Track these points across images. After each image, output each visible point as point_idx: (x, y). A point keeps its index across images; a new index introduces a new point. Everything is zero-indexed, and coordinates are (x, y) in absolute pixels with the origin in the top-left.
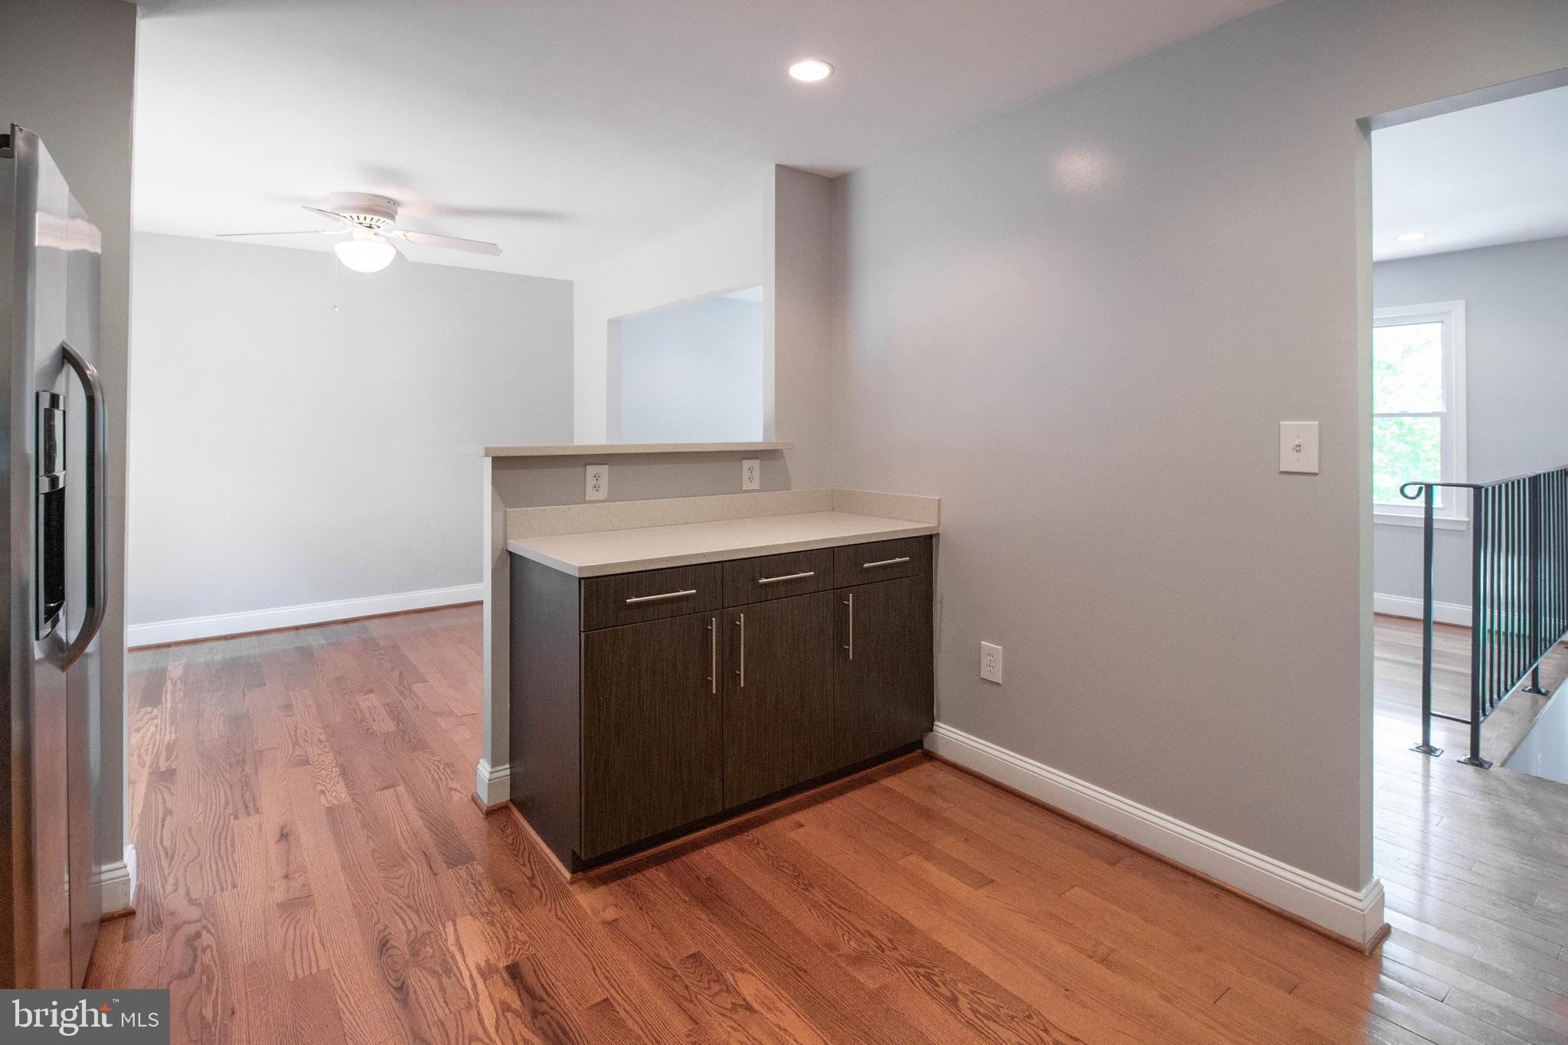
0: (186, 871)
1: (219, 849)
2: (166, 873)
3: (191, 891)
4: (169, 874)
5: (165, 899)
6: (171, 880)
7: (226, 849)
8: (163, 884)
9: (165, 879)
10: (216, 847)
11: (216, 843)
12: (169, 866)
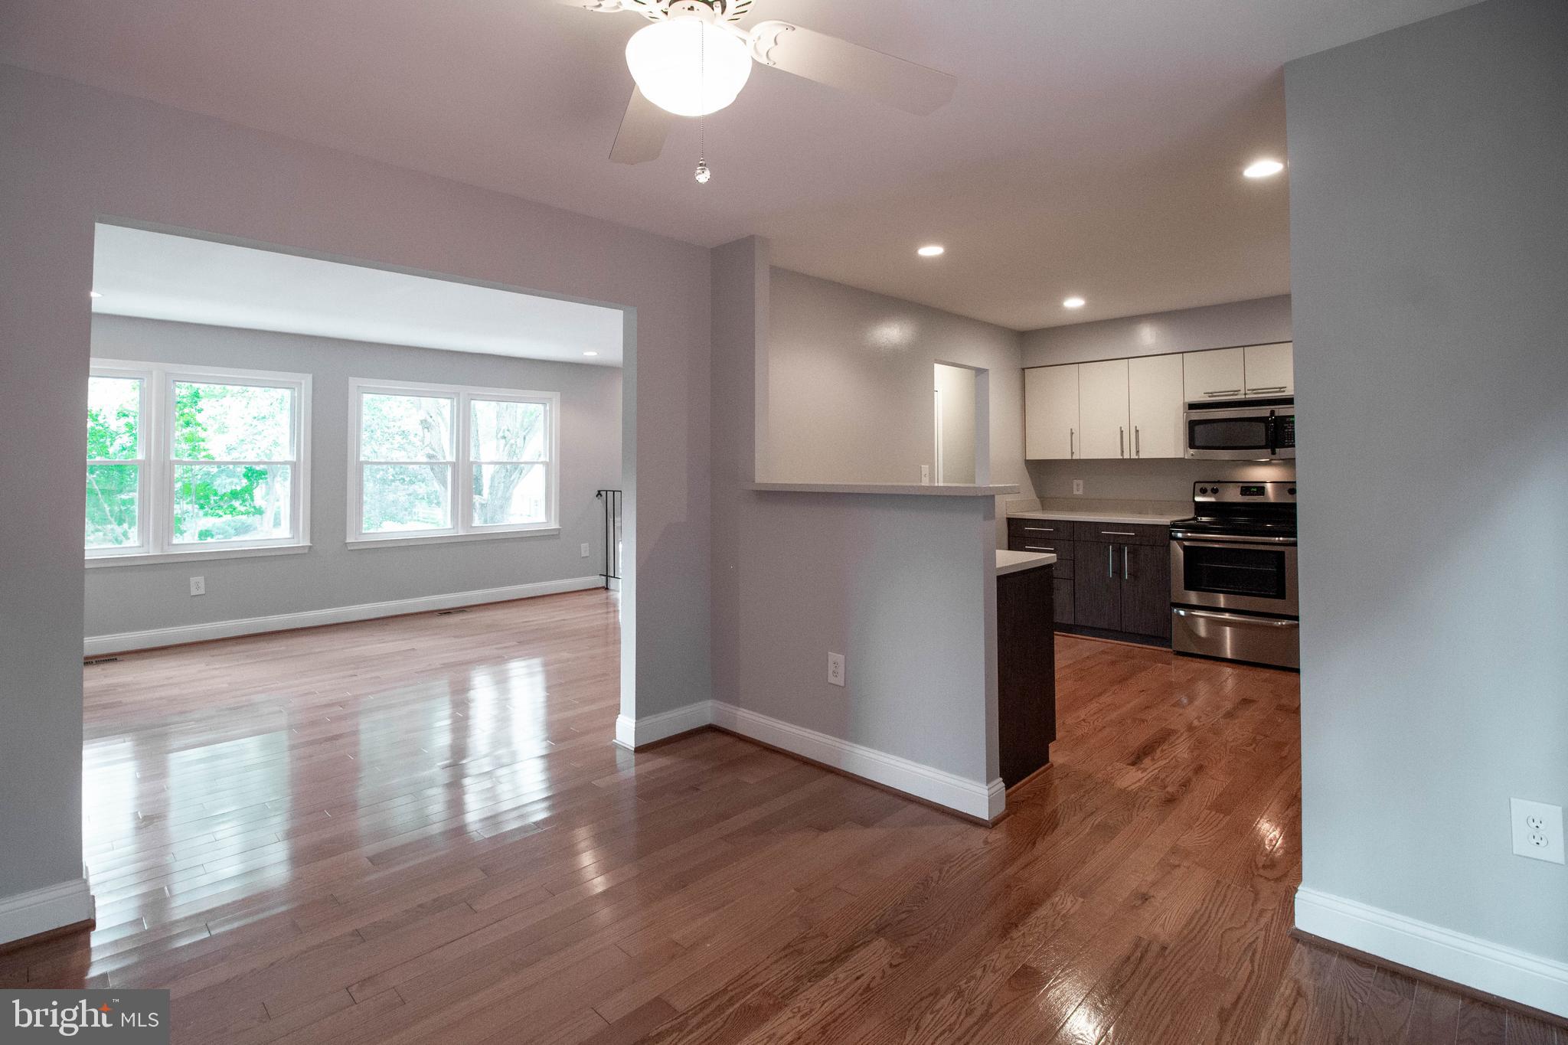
0: (1246, 922)
1: (1205, 924)
2: (1264, 933)
3: (1251, 902)
4: (1261, 930)
5: (1275, 909)
6: (1263, 921)
7: (1199, 919)
8: (1271, 923)
9: (1267, 928)
10: (1206, 928)
11: (1203, 933)
12: (1257, 938)
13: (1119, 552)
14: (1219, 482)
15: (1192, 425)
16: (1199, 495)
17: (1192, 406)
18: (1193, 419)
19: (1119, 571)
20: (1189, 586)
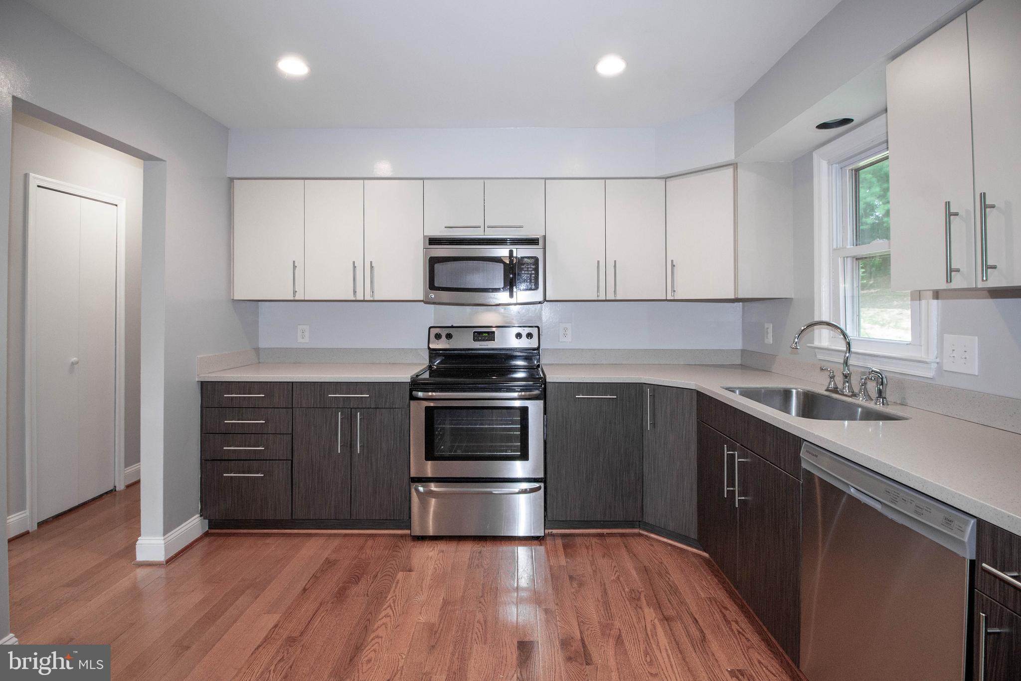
13: (350, 420)
14: (452, 327)
15: (433, 262)
16: (433, 343)
17: (434, 241)
18: (432, 256)
19: (349, 445)
20: (430, 455)
